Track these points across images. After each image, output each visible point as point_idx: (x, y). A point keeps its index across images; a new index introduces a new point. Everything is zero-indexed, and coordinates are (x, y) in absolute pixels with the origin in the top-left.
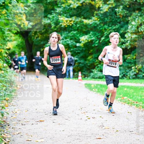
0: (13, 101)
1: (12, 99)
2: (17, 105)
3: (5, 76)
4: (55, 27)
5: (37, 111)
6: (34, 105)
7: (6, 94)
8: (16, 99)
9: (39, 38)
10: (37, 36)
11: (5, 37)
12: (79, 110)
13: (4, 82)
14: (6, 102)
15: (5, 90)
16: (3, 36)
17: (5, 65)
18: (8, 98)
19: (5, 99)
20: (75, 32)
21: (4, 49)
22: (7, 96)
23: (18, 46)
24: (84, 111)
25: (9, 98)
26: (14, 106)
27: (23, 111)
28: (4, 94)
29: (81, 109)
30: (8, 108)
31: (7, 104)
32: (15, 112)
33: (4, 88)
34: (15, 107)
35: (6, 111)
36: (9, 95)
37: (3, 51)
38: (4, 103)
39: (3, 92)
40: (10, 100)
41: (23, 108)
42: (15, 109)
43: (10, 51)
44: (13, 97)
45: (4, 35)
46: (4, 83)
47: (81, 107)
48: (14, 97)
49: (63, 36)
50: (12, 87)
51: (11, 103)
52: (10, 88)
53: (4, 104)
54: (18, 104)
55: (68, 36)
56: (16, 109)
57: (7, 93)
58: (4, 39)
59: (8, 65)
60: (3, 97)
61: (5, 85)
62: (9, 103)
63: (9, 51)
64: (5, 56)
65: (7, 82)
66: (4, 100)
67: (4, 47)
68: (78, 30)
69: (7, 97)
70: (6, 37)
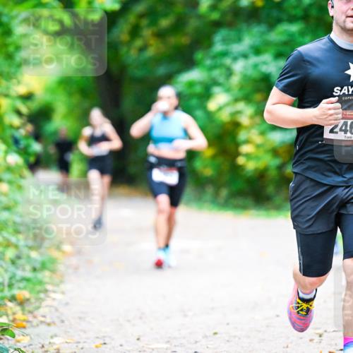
0: (44, 304)
1: (42, 295)
2: (63, 321)
3: (12, 204)
4: (213, 7)
5: (140, 344)
6: (129, 321)
7: (18, 278)
8: (58, 296)
9: (150, 52)
10: (138, 43)
11: (11, 49)
12: (311, 340)
13: (11, 230)
14: (18, 309)
15: (13, 262)
16: (6, 45)
17: (15, 159)
18: (25, 294)
19: (13, 299)
20: (294, 28)
21: (6, 96)
22: (21, 285)
23: (65, 82)
24: (331, 345)
25: (30, 292)
26: (49, 324)
27: (86, 346)
28: (11, 278)
29: (320, 336)
30: (27, 331)
31: (20, 316)
32: (52, 350)
33: (10, 253)
34: (53, 330)
35: (19, 346)
36: (28, 280)
37: (6, 103)
38: (9, 312)
39: (6, 271)
40: (33, 300)
41: (85, 332)
42: (52, 337)
43: (34, 105)
44: (46, 291)
45: (9, 40)
46: (8, 233)
47: (320, 331)
48: (49, 287)
49: (248, 41)
50: (42, 250)
51: (36, 313)
52: (34, 254)
53: (11, 318)
54: (64, 318)
55: (268, 44)
56: (56, 336)
57: (20, 274)
58: (10, 57)
59: (27, 162)
60: (6, 289)
61: (13, 239)
62: (31, 312)
63: (29, 103)
64: (11, 126)
65: (22, 228)
66: (10, 301)
67: (8, 88)
68: (305, 17)
69: (19, 288)
70: (18, 48)
